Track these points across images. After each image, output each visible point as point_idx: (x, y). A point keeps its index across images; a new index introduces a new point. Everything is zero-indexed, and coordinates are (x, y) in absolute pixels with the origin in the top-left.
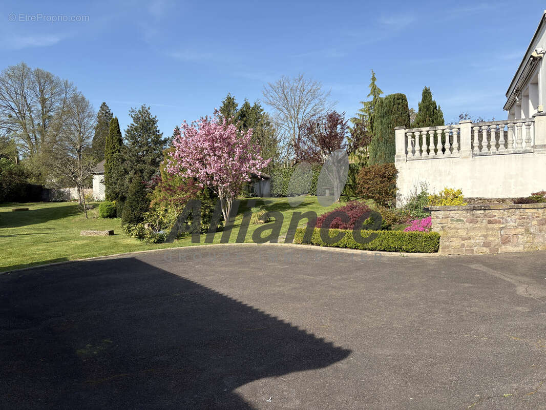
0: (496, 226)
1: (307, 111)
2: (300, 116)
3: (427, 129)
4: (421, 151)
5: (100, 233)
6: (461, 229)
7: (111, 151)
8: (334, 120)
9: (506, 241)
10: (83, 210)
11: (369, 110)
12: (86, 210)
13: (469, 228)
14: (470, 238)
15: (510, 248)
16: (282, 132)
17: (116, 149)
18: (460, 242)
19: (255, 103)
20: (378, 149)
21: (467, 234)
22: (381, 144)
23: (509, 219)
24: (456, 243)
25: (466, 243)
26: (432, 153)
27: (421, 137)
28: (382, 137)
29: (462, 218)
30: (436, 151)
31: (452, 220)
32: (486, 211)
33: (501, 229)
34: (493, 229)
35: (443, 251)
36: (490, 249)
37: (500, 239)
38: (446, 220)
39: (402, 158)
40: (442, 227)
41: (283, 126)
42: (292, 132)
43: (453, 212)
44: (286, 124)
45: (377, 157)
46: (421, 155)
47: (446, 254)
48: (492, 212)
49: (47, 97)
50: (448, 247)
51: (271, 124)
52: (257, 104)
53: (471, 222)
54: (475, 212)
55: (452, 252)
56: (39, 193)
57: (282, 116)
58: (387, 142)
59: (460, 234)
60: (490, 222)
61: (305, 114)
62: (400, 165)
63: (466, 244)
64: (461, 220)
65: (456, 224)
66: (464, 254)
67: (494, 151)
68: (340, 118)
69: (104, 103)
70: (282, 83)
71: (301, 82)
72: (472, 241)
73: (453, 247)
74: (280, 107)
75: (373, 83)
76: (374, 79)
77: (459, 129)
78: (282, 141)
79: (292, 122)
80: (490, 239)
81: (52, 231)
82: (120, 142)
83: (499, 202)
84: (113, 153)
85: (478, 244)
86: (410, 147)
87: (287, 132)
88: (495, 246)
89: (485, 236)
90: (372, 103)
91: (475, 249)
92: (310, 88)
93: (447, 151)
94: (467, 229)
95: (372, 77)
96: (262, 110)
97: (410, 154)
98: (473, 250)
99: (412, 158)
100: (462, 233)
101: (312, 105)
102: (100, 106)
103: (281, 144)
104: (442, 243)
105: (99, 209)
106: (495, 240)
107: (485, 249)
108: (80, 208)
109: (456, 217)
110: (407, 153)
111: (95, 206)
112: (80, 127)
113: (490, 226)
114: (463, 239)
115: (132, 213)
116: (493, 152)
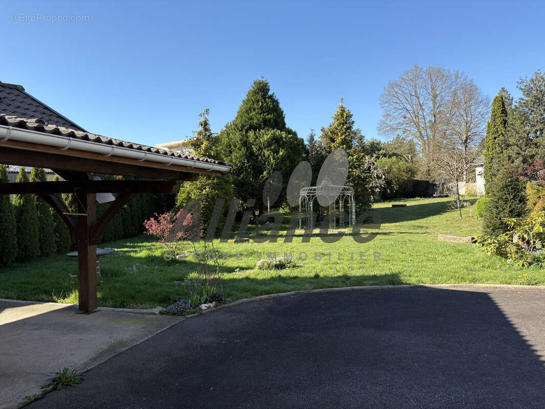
5: (461, 239)
7: (493, 136)
10: (457, 208)
12: (460, 208)
17: (500, 133)
49: (437, 93)
56: (425, 189)
69: (503, 89)
81: (423, 231)
82: (504, 124)
84: (495, 138)
102: (499, 92)
105: (475, 206)
108: (453, 205)
111: (472, 202)
112: (467, 117)
115: (496, 217)
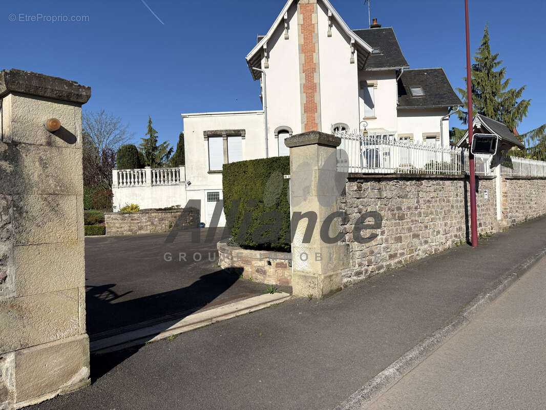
0: (136, 221)
3: (129, 170)
4: (127, 183)
6: (117, 223)
9: (141, 228)
11: (147, 144)
14: (121, 228)
15: (143, 232)
18: (116, 230)
21: (120, 225)
23: (142, 218)
24: (114, 230)
25: (119, 230)
26: (133, 183)
27: (126, 174)
29: (117, 218)
30: (134, 182)
31: (112, 219)
32: (130, 214)
33: (138, 223)
34: (133, 223)
35: (108, 234)
36: (132, 233)
37: (138, 228)
38: (109, 219)
39: (116, 187)
40: (107, 223)
43: (112, 215)
46: (127, 185)
48: (134, 215)
50: (110, 232)
53: (122, 220)
54: (124, 215)
55: (113, 234)
60: (132, 220)
62: (115, 191)
65: (114, 221)
66: (118, 234)
72: (123, 229)
73: (113, 232)
76: (150, 122)
77: (145, 171)
80: (132, 227)
85: (125, 230)
86: (121, 181)
88: (135, 231)
89: (130, 226)
90: (149, 140)
93: (140, 183)
94: (120, 223)
97: (121, 184)
98: (123, 233)
99: (122, 186)
100: (117, 225)
104: (107, 230)
106: (135, 228)
107: (129, 233)
109: (114, 217)
110: (119, 183)
113: (132, 221)
114: (118, 228)
116: (162, 184)
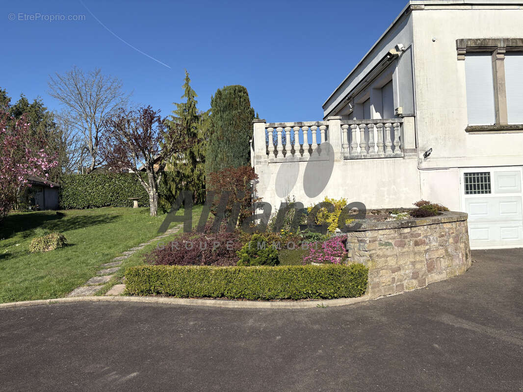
0: (422, 248)
1: (106, 111)
2: (98, 115)
4: (285, 152)
6: (390, 256)
8: (149, 117)
9: (431, 267)
11: (183, 112)
13: (398, 254)
14: (399, 269)
15: (435, 277)
16: (73, 133)
18: (390, 276)
19: (35, 101)
20: (219, 151)
21: (397, 263)
22: (222, 144)
23: (431, 238)
24: (385, 277)
25: (396, 275)
26: (297, 154)
28: (223, 135)
29: (390, 241)
31: (381, 244)
32: (412, 228)
33: (426, 251)
34: (420, 253)
35: (374, 292)
36: (419, 281)
37: (426, 265)
38: (374, 244)
39: (262, 160)
40: (370, 256)
41: (77, 126)
42: (87, 132)
43: (380, 232)
44: (79, 123)
45: (218, 159)
46: (285, 157)
47: (377, 297)
48: (417, 230)
50: (378, 284)
51: (56, 125)
52: (38, 101)
53: (399, 246)
54: (403, 231)
55: (383, 291)
57: (74, 114)
58: (229, 142)
59: (389, 264)
60: (417, 244)
61: (104, 114)
62: (260, 168)
63: (396, 277)
64: (390, 244)
65: (384, 250)
66: (395, 292)
67: (365, 154)
68: (156, 115)
70: (74, 74)
71: (98, 77)
72: (402, 272)
73: (384, 284)
74: (72, 103)
75: (187, 84)
76: (187, 79)
77: (327, 126)
78: (74, 145)
79: (87, 122)
80: (418, 266)
83: (374, 213)
85: (407, 276)
86: (271, 146)
87: (80, 133)
88: (423, 276)
89: (413, 263)
90: (187, 105)
91: (405, 283)
92: (109, 85)
94: (396, 255)
95: (186, 78)
96: (45, 109)
98: (402, 285)
99: (275, 160)
100: (392, 262)
101: (111, 105)
103: (72, 148)
104: (371, 280)
106: (422, 268)
107: (415, 282)
109: (384, 240)
110: (268, 153)
113: (417, 249)
114: (394, 271)
116: (364, 156)
